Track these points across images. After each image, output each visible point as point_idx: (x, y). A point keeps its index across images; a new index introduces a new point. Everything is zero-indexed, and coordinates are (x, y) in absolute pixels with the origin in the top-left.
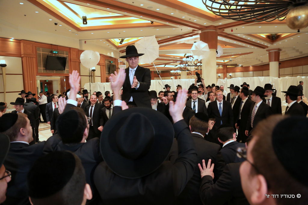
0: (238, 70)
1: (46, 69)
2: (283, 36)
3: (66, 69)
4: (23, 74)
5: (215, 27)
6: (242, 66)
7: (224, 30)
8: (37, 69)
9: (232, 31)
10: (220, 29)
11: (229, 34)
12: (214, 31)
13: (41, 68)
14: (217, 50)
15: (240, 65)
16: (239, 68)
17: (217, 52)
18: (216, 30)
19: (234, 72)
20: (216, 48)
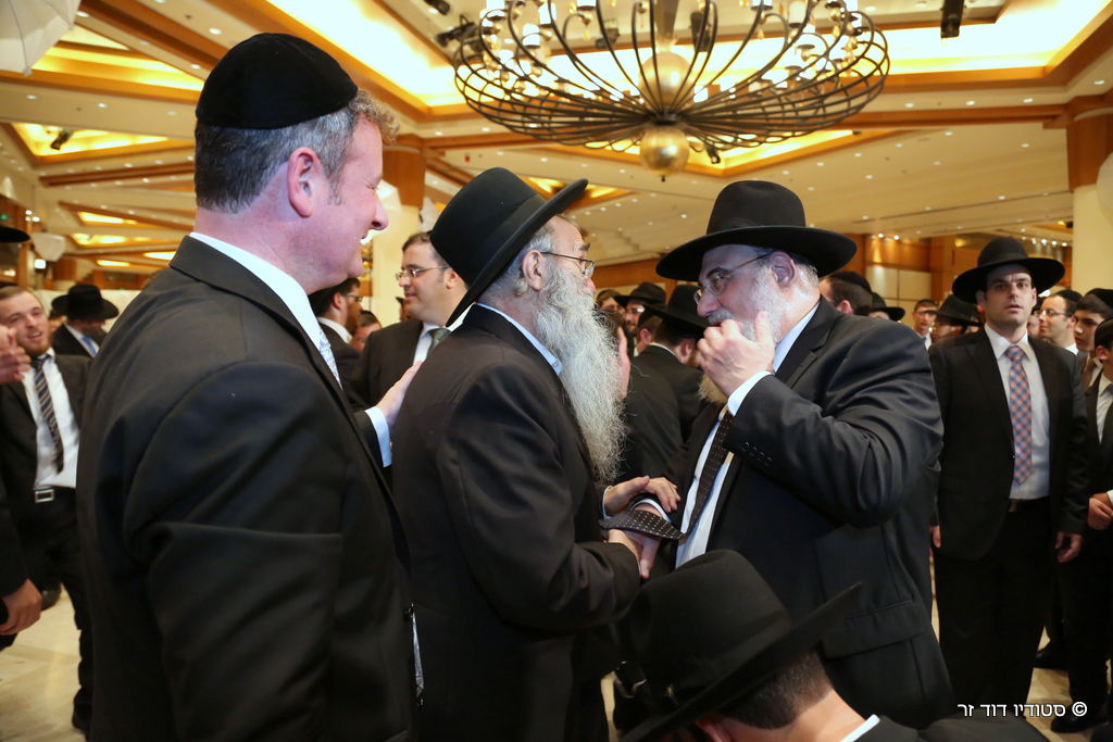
2: (595, 195)
5: (421, 142)
7: (443, 154)
9: (467, 159)
10: (433, 148)
11: (456, 169)
12: (416, 151)
14: (422, 212)
17: (421, 217)
18: (420, 149)
20: (420, 206)
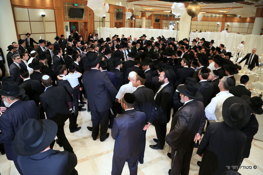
0: (236, 21)
1: (70, 17)
3: (83, 17)
4: (55, 21)
6: (240, 17)
8: (64, 17)
13: (67, 17)
15: (239, 16)
16: (237, 18)
19: (232, 21)
